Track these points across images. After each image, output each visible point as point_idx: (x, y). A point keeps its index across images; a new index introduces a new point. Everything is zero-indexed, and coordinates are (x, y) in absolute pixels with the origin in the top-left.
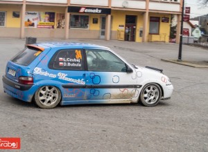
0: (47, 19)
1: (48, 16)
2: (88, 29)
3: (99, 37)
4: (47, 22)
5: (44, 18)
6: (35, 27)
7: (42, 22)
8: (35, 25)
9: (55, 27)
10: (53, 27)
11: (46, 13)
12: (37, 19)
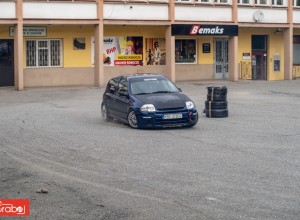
0: (130, 49)
1: (131, 43)
2: (195, 63)
3: (213, 76)
4: (130, 55)
5: (125, 47)
6: (112, 64)
7: (123, 54)
8: (112, 61)
9: (145, 62)
10: (141, 63)
11: (128, 39)
12: (114, 49)
